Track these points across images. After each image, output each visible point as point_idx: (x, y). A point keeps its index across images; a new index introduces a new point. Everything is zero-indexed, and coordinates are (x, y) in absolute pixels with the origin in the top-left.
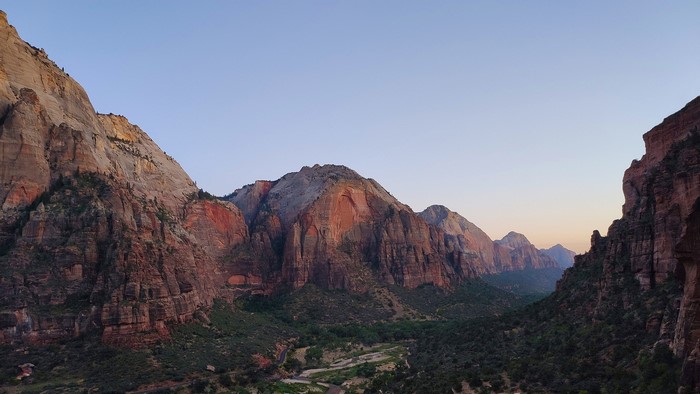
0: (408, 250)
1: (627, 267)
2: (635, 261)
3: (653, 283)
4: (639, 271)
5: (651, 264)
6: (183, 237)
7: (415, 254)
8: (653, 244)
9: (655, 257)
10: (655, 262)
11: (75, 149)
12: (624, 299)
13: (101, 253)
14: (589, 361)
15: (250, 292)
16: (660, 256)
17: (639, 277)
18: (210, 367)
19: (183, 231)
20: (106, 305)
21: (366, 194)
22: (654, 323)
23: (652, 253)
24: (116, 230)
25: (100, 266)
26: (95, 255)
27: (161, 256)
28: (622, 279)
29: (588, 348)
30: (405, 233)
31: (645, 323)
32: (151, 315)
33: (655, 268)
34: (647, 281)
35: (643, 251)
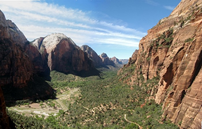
0: (79, 60)
1: (141, 73)
2: (143, 71)
3: (148, 78)
4: (144, 74)
5: (148, 72)
6: (26, 56)
7: (80, 61)
8: (149, 67)
9: (149, 70)
10: (149, 72)
11: (4, 32)
12: (140, 82)
13: (11, 62)
14: (133, 101)
15: (40, 71)
16: (151, 71)
17: (144, 75)
18: (37, 94)
19: (26, 54)
20: (14, 76)
21: (69, 43)
22: (150, 91)
23: (148, 69)
24: (14, 55)
25: (11, 65)
26: (10, 62)
27: (23, 62)
28: (140, 76)
29: (132, 97)
30: (78, 55)
31: (147, 91)
32: (23, 79)
33: (149, 74)
34: (146, 77)
35: (146, 69)
